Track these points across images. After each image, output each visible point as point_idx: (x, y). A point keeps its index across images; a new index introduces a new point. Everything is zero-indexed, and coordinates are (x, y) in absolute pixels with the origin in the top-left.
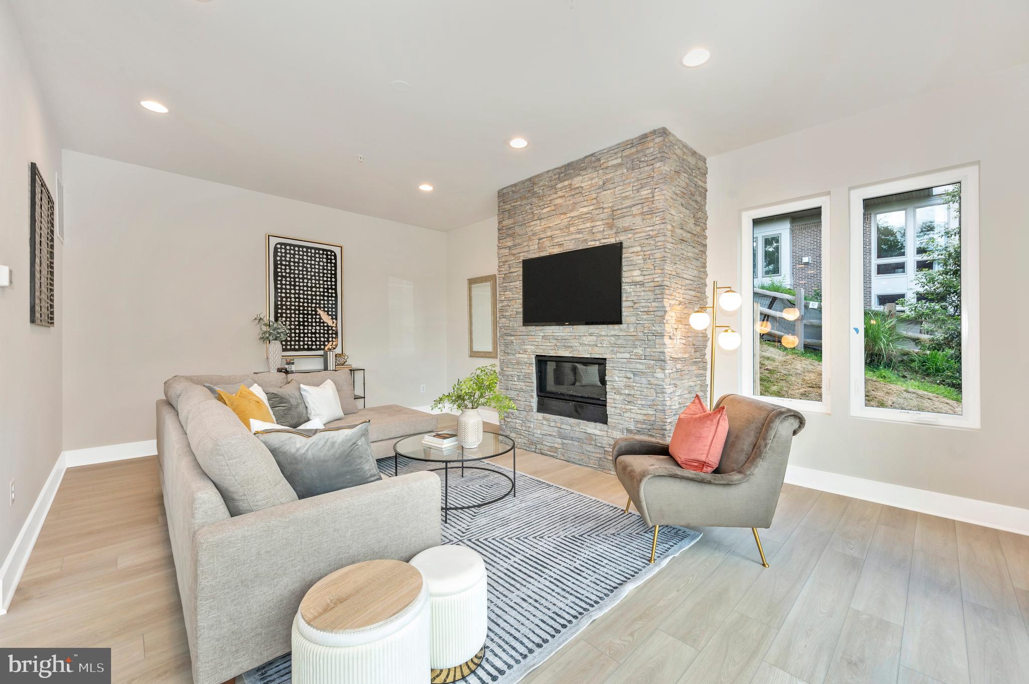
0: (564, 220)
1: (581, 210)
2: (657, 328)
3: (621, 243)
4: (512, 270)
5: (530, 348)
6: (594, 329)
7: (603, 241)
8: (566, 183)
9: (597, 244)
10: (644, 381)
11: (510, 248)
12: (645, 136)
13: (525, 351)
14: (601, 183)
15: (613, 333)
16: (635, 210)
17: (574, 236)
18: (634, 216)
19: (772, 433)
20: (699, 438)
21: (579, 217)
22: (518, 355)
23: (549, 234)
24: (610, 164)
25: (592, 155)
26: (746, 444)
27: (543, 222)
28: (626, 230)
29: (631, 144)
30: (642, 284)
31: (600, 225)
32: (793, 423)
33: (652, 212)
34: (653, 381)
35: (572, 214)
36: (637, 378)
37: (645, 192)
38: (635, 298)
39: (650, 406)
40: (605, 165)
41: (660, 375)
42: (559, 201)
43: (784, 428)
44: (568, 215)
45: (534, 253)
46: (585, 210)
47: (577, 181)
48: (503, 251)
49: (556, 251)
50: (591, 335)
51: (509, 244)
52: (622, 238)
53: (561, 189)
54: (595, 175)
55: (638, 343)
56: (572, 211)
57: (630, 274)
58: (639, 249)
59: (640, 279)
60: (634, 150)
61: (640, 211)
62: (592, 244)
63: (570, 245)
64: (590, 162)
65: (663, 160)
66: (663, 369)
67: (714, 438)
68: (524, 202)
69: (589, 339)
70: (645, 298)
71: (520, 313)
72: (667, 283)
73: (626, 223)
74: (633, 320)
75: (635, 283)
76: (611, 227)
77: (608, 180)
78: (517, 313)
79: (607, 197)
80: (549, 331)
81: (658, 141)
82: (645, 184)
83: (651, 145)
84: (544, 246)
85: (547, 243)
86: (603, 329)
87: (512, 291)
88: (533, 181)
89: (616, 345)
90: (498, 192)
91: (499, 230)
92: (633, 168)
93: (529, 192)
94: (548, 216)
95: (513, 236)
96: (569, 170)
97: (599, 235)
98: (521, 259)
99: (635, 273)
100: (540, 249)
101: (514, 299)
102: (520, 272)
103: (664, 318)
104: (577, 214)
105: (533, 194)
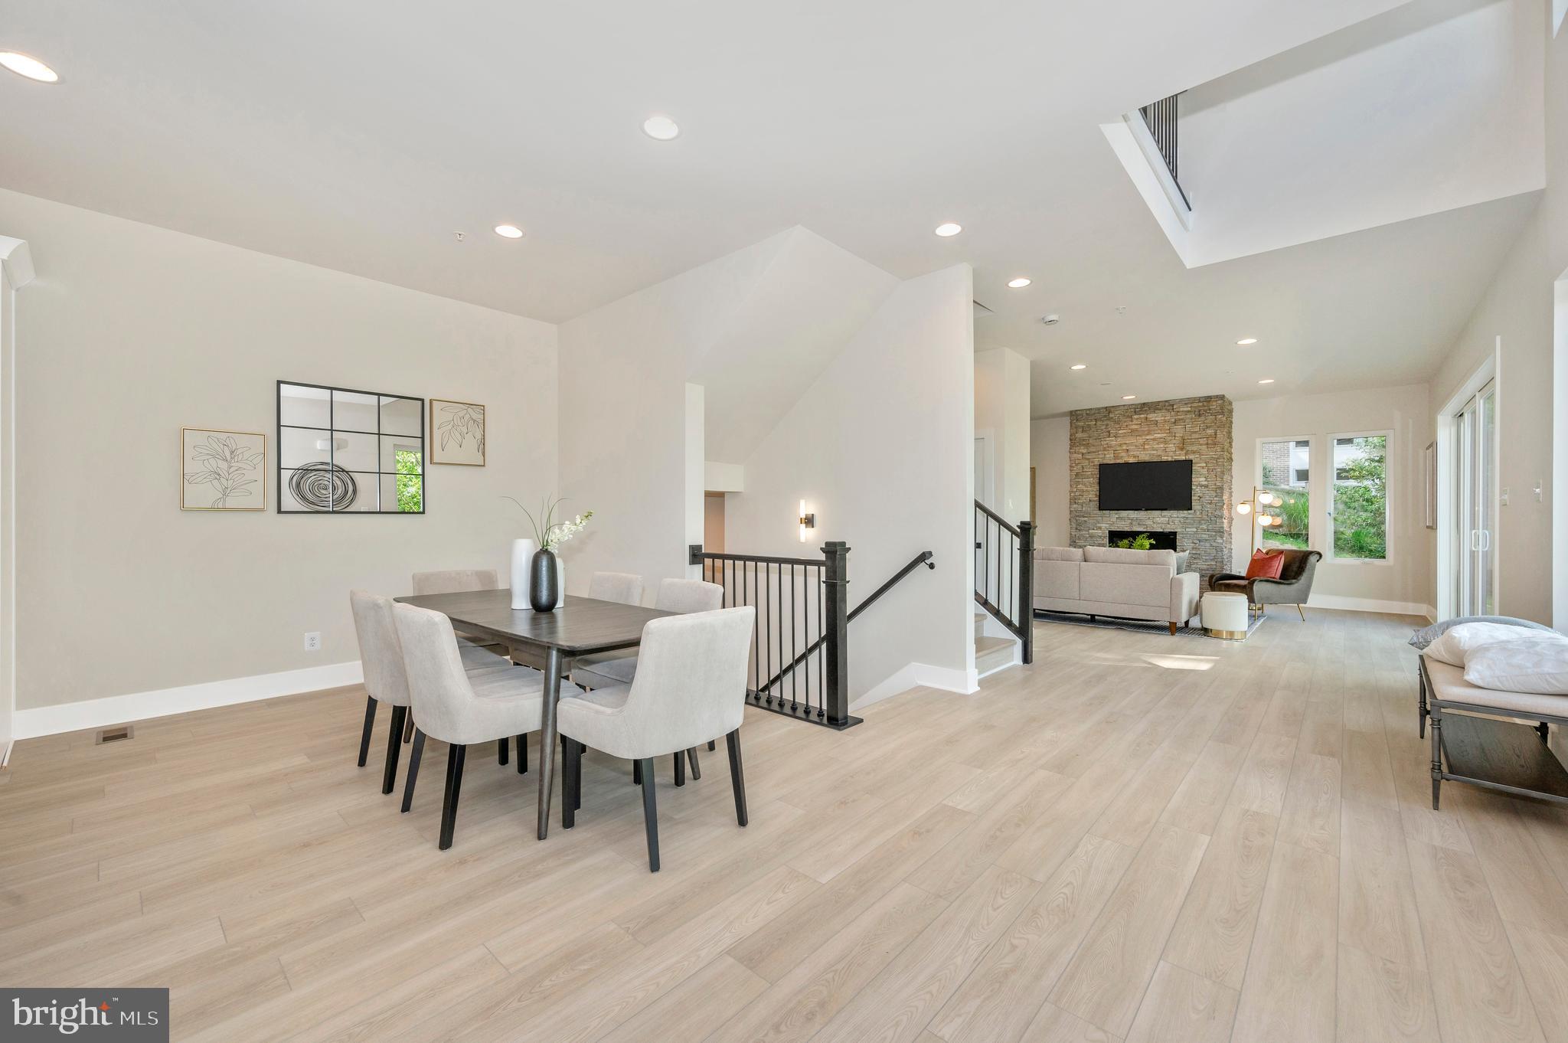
0: (1141, 440)
1: (1156, 435)
2: (1218, 513)
3: (1192, 461)
4: (1085, 470)
5: (1103, 526)
6: (1165, 513)
7: (1176, 458)
8: (1142, 416)
9: (1170, 459)
10: (1208, 544)
11: (1083, 454)
12: (1210, 397)
13: (1100, 528)
14: (1173, 420)
15: (1182, 515)
16: (1202, 441)
17: (1149, 452)
18: (1201, 445)
19: (1309, 562)
20: (1270, 567)
21: (1154, 440)
22: (1090, 531)
23: (1124, 448)
24: (1181, 409)
25: (1166, 401)
26: (1295, 568)
27: (1119, 439)
28: (1194, 452)
29: (1199, 400)
30: (1206, 486)
31: (1171, 447)
32: (1316, 557)
33: (1215, 445)
34: (1214, 544)
35: (1148, 438)
37: (1210, 431)
38: (1201, 495)
39: (1211, 560)
40: (1178, 410)
41: (1220, 540)
42: (1136, 427)
43: (1313, 559)
44: (1144, 437)
45: (1109, 458)
46: (1159, 435)
47: (1152, 416)
48: (1075, 455)
49: (1131, 460)
50: (1164, 517)
51: (1085, 451)
52: (1191, 457)
53: (1137, 419)
54: (1168, 414)
55: (1203, 522)
56: (1147, 435)
57: (1198, 479)
58: (1205, 465)
59: (1206, 483)
60: (1200, 404)
61: (1205, 442)
62: (1165, 458)
63: (1144, 457)
64: (1168, 405)
65: (1223, 413)
66: (1222, 537)
67: (1278, 566)
68: (1099, 423)
69: (1162, 519)
70: (1209, 495)
71: (1094, 501)
72: (1225, 486)
73: (1195, 448)
74: (1199, 507)
75: (1202, 486)
76: (1182, 449)
77: (1180, 419)
78: (1090, 501)
79: (1179, 430)
80: (1124, 514)
81: (1219, 402)
82: (1210, 427)
83: (1214, 403)
84: (1120, 455)
85: (1123, 454)
86: (1174, 513)
87: (1085, 485)
88: (1108, 410)
89: (1185, 523)
90: (1071, 412)
91: (1071, 440)
92: (1200, 415)
93: (1105, 416)
94: (1124, 436)
95: (1087, 446)
96: (1145, 408)
97: (1171, 453)
98: (1097, 463)
99: (1201, 479)
100: (1115, 457)
101: (1087, 491)
102: (1097, 472)
103: (1222, 507)
104: (1152, 437)
105: (1110, 419)
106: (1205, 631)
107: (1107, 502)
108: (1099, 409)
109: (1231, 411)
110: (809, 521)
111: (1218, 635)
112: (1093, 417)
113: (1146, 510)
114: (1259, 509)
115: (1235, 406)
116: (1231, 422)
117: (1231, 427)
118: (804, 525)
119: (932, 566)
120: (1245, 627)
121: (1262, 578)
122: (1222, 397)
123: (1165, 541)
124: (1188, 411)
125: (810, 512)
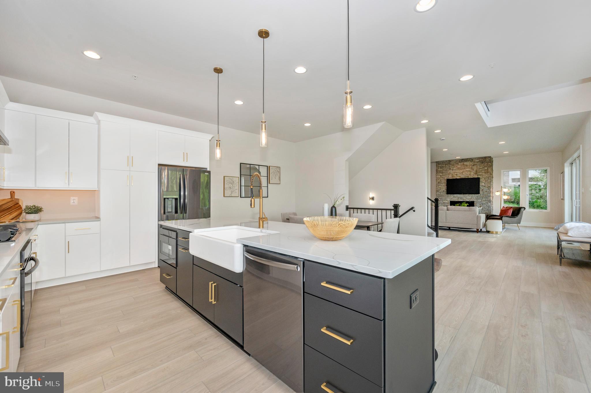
0: (461, 171)
2: (489, 195)
4: (441, 181)
6: (470, 195)
7: (474, 177)
8: (462, 163)
9: (472, 177)
10: (485, 205)
11: (441, 176)
12: (486, 157)
13: (447, 200)
14: (473, 165)
15: (476, 196)
16: (483, 171)
18: (483, 173)
19: (521, 210)
20: (508, 212)
21: (466, 171)
22: (444, 201)
23: (456, 174)
24: (476, 161)
25: (470, 158)
26: (516, 212)
27: (454, 171)
28: (480, 175)
29: (482, 158)
30: (485, 186)
31: (472, 173)
32: (523, 209)
33: (488, 172)
34: (487, 205)
36: (483, 205)
37: (486, 168)
38: (483, 189)
39: (486, 210)
40: (474, 161)
41: (489, 204)
42: (460, 167)
45: (450, 177)
46: (468, 170)
47: (465, 163)
48: (438, 176)
49: (458, 178)
52: (479, 177)
53: (460, 164)
54: (471, 163)
55: (484, 198)
56: (464, 169)
57: (482, 184)
58: (484, 179)
60: (482, 159)
62: (470, 177)
63: (463, 176)
64: (471, 160)
65: (490, 162)
66: (490, 203)
67: (510, 212)
68: (446, 165)
69: (469, 197)
70: (485, 189)
71: (445, 191)
72: (491, 186)
73: (480, 174)
74: (482, 193)
75: (483, 186)
76: (476, 174)
77: (475, 164)
78: (443, 191)
79: (475, 168)
80: (455, 195)
81: (489, 158)
82: (486, 167)
83: (487, 159)
84: (454, 176)
85: (455, 176)
86: (473, 195)
87: (441, 186)
88: (450, 161)
89: (477, 199)
90: (436, 162)
91: (436, 171)
92: (482, 163)
93: (448, 163)
94: (456, 170)
95: (442, 173)
96: (463, 160)
97: (472, 175)
98: (446, 178)
99: (483, 184)
100: (452, 177)
101: (442, 188)
102: (446, 182)
103: (490, 193)
104: (465, 170)
105: (450, 164)
106: (488, 232)
107: (450, 191)
108: (446, 161)
109: (492, 161)
110: (373, 199)
111: (492, 233)
112: (444, 164)
113: (463, 194)
114: (503, 193)
115: (494, 159)
116: (493, 165)
117: (492, 167)
118: (371, 200)
119: (414, 211)
120: (501, 230)
121: (505, 216)
122: (490, 157)
123: (471, 204)
124: (478, 162)
125: (373, 196)
